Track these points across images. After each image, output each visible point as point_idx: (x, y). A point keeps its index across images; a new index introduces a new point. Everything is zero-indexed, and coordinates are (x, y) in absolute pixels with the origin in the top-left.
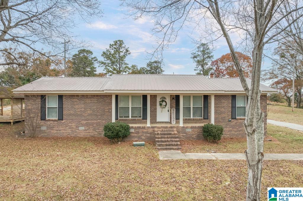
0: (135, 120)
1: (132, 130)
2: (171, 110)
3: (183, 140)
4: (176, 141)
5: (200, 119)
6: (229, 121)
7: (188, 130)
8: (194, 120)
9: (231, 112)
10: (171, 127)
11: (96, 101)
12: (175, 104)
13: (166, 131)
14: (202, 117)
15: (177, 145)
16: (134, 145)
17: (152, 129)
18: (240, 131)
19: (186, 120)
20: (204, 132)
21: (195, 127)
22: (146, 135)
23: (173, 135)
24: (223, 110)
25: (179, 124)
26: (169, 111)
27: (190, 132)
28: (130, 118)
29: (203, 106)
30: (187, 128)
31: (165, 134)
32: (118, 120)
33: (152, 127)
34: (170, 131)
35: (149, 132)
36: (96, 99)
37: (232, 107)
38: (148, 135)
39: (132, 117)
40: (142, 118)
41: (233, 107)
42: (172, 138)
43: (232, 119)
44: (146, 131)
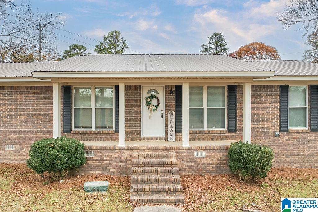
0: (102, 134)
1: (91, 155)
2: (166, 115)
3: (188, 176)
4: (174, 182)
5: (220, 131)
6: (276, 136)
7: (199, 155)
8: (209, 133)
9: (278, 118)
10: (166, 149)
11: (33, 98)
12: (174, 102)
13: (156, 157)
14: (224, 128)
15: (175, 191)
16: (85, 190)
17: (128, 152)
18: (296, 155)
19: (195, 133)
20: (232, 159)
21: (212, 150)
22: (118, 164)
23: (168, 165)
24: (263, 113)
25: (182, 143)
26: (164, 116)
27: (202, 158)
28: (93, 129)
29: (226, 107)
30: (197, 150)
31: (151, 165)
32: (72, 132)
33: (128, 147)
34: (163, 157)
35: (122, 158)
36: (34, 94)
37: (280, 109)
38: (121, 164)
39: (96, 127)
40: (114, 129)
41: (284, 108)
42: (165, 172)
43: (281, 131)
44: (116, 155)
